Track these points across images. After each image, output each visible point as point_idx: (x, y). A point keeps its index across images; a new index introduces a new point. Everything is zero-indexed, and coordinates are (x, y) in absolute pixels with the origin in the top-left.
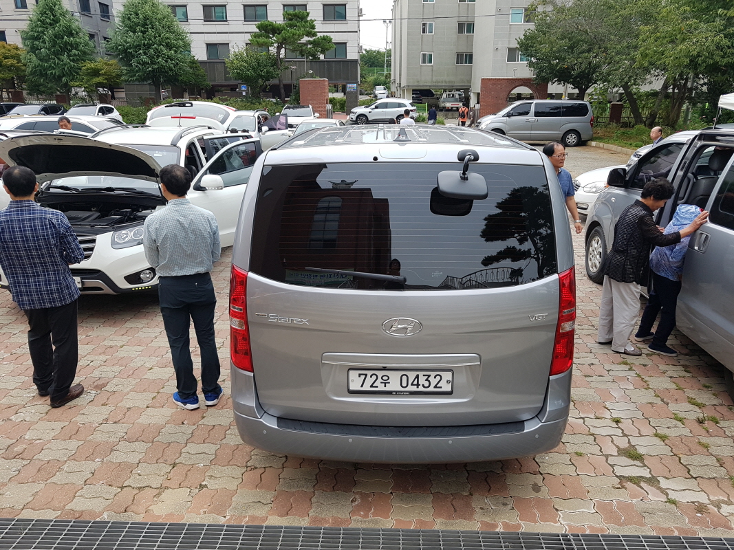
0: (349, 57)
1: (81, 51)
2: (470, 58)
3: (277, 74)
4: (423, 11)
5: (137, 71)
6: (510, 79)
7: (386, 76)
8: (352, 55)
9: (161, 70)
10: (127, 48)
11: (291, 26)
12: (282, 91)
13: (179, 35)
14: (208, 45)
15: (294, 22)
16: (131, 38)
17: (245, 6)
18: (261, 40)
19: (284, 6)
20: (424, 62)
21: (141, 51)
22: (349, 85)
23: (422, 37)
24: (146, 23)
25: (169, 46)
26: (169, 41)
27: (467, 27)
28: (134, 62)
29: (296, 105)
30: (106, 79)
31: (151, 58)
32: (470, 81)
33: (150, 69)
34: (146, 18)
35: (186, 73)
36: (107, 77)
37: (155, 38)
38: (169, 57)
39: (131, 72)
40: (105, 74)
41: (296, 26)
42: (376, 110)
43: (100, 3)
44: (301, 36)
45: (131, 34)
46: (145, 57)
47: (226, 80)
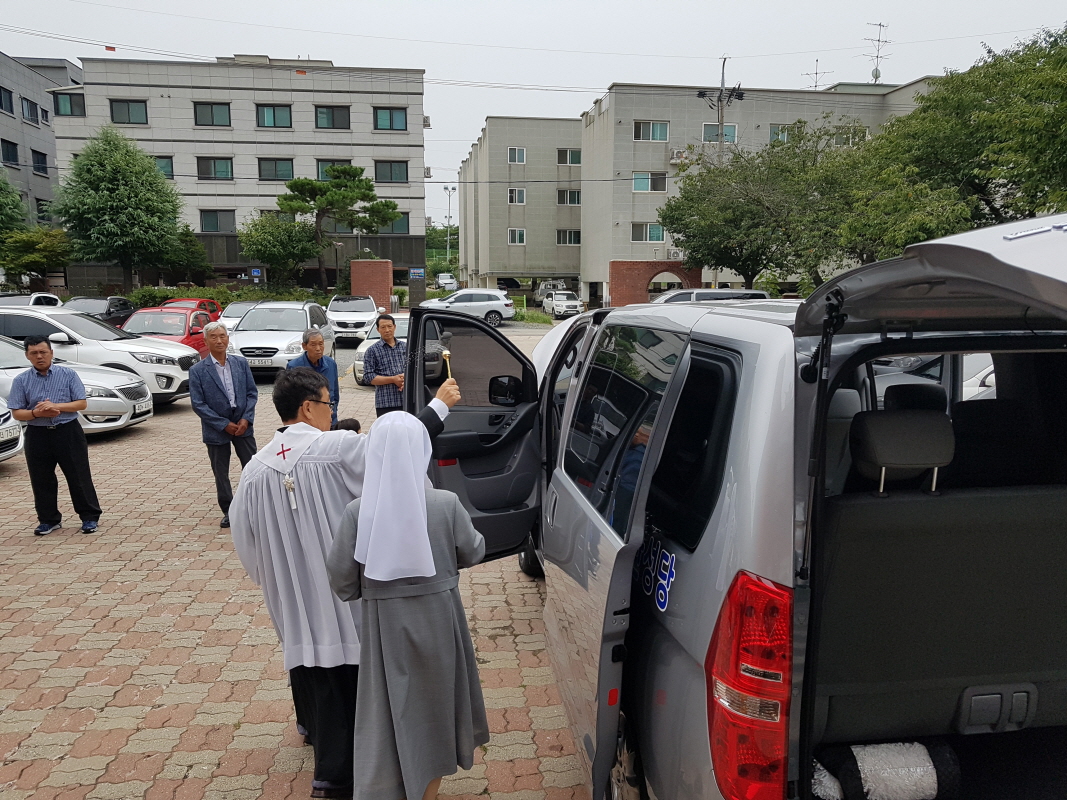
0: (413, 232)
1: (7, 215)
2: (576, 237)
3: (317, 253)
4: (510, 174)
5: (98, 246)
6: (650, 263)
7: (451, 261)
8: (416, 229)
9: (137, 245)
10: (84, 213)
11: (339, 186)
12: (324, 276)
13: (166, 197)
14: (203, 212)
15: (343, 180)
16: (91, 199)
17: (260, 160)
18: (295, 204)
19: (318, 160)
20: (513, 241)
21: (106, 217)
22: (412, 271)
23: (509, 208)
24: (115, 178)
25: (150, 211)
26: (151, 203)
27: (570, 196)
28: (94, 233)
29: (345, 296)
30: (45, 257)
31: (122, 226)
32: (578, 267)
33: (120, 243)
34: (116, 171)
35: (176, 251)
36: (47, 253)
37: (129, 199)
38: (150, 227)
39: (88, 248)
40: (44, 249)
41: (346, 186)
42: (456, 304)
43: (34, 151)
44: (353, 201)
45: (92, 192)
46: (112, 225)
47: (229, 261)
